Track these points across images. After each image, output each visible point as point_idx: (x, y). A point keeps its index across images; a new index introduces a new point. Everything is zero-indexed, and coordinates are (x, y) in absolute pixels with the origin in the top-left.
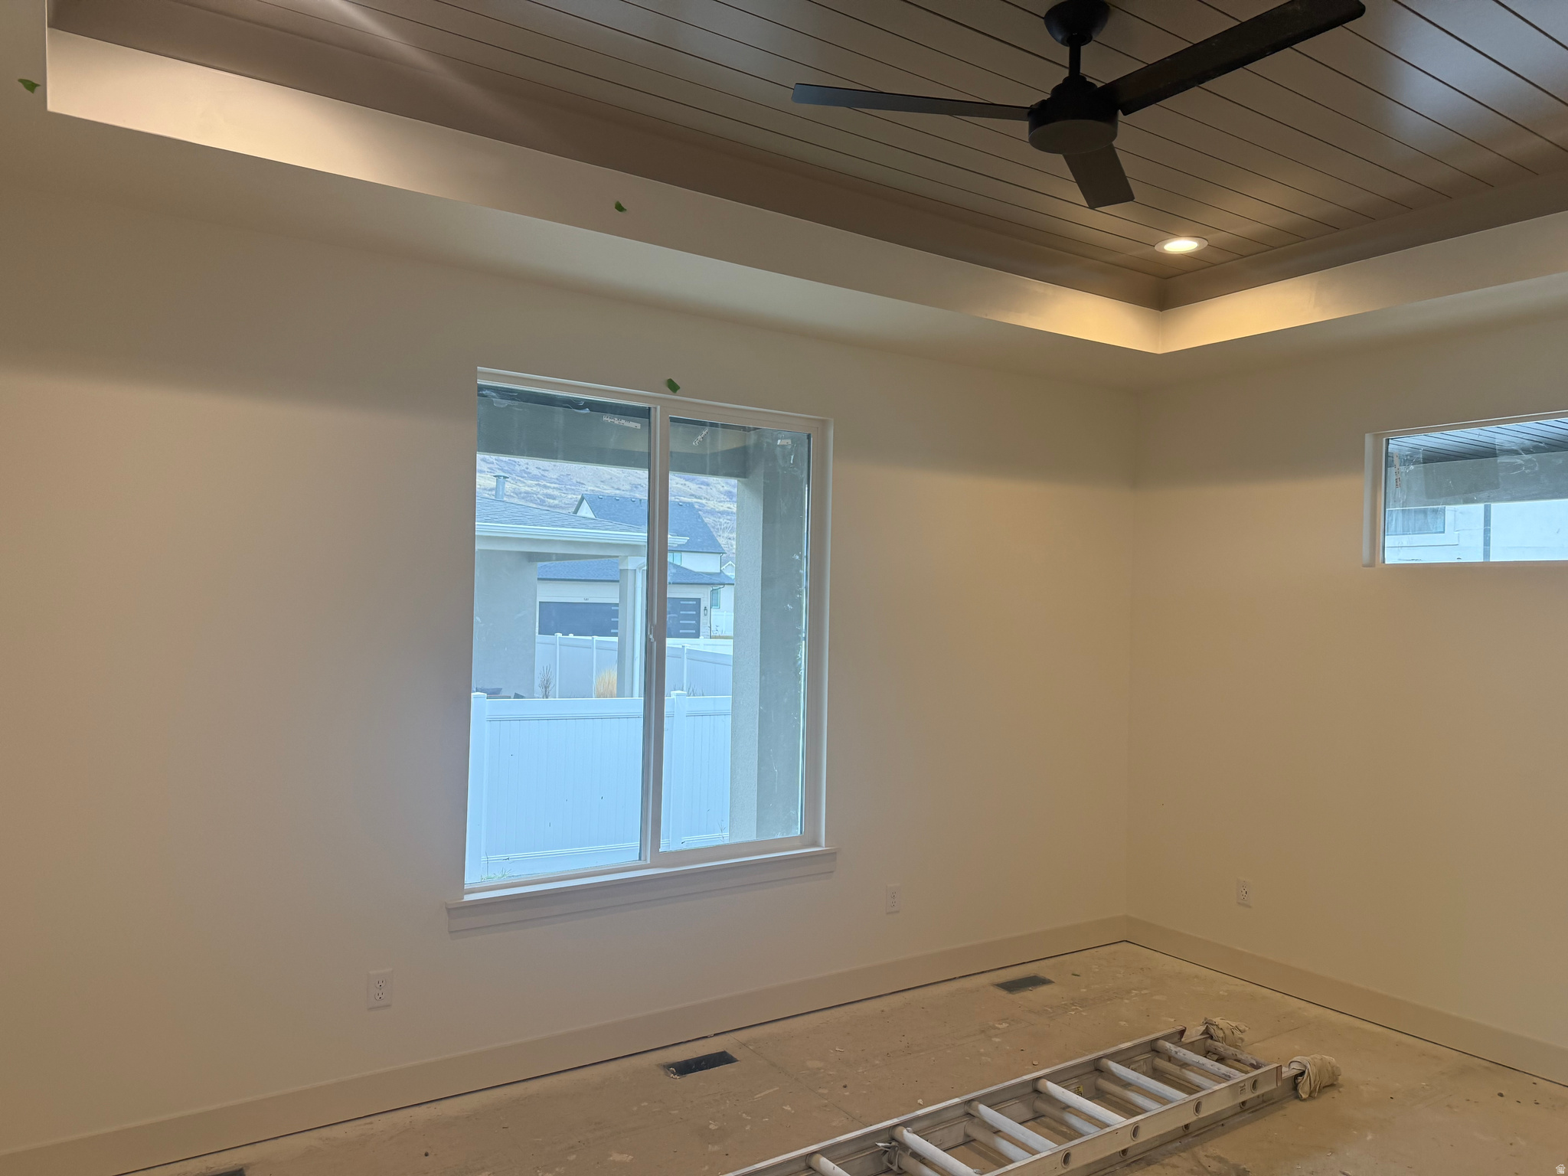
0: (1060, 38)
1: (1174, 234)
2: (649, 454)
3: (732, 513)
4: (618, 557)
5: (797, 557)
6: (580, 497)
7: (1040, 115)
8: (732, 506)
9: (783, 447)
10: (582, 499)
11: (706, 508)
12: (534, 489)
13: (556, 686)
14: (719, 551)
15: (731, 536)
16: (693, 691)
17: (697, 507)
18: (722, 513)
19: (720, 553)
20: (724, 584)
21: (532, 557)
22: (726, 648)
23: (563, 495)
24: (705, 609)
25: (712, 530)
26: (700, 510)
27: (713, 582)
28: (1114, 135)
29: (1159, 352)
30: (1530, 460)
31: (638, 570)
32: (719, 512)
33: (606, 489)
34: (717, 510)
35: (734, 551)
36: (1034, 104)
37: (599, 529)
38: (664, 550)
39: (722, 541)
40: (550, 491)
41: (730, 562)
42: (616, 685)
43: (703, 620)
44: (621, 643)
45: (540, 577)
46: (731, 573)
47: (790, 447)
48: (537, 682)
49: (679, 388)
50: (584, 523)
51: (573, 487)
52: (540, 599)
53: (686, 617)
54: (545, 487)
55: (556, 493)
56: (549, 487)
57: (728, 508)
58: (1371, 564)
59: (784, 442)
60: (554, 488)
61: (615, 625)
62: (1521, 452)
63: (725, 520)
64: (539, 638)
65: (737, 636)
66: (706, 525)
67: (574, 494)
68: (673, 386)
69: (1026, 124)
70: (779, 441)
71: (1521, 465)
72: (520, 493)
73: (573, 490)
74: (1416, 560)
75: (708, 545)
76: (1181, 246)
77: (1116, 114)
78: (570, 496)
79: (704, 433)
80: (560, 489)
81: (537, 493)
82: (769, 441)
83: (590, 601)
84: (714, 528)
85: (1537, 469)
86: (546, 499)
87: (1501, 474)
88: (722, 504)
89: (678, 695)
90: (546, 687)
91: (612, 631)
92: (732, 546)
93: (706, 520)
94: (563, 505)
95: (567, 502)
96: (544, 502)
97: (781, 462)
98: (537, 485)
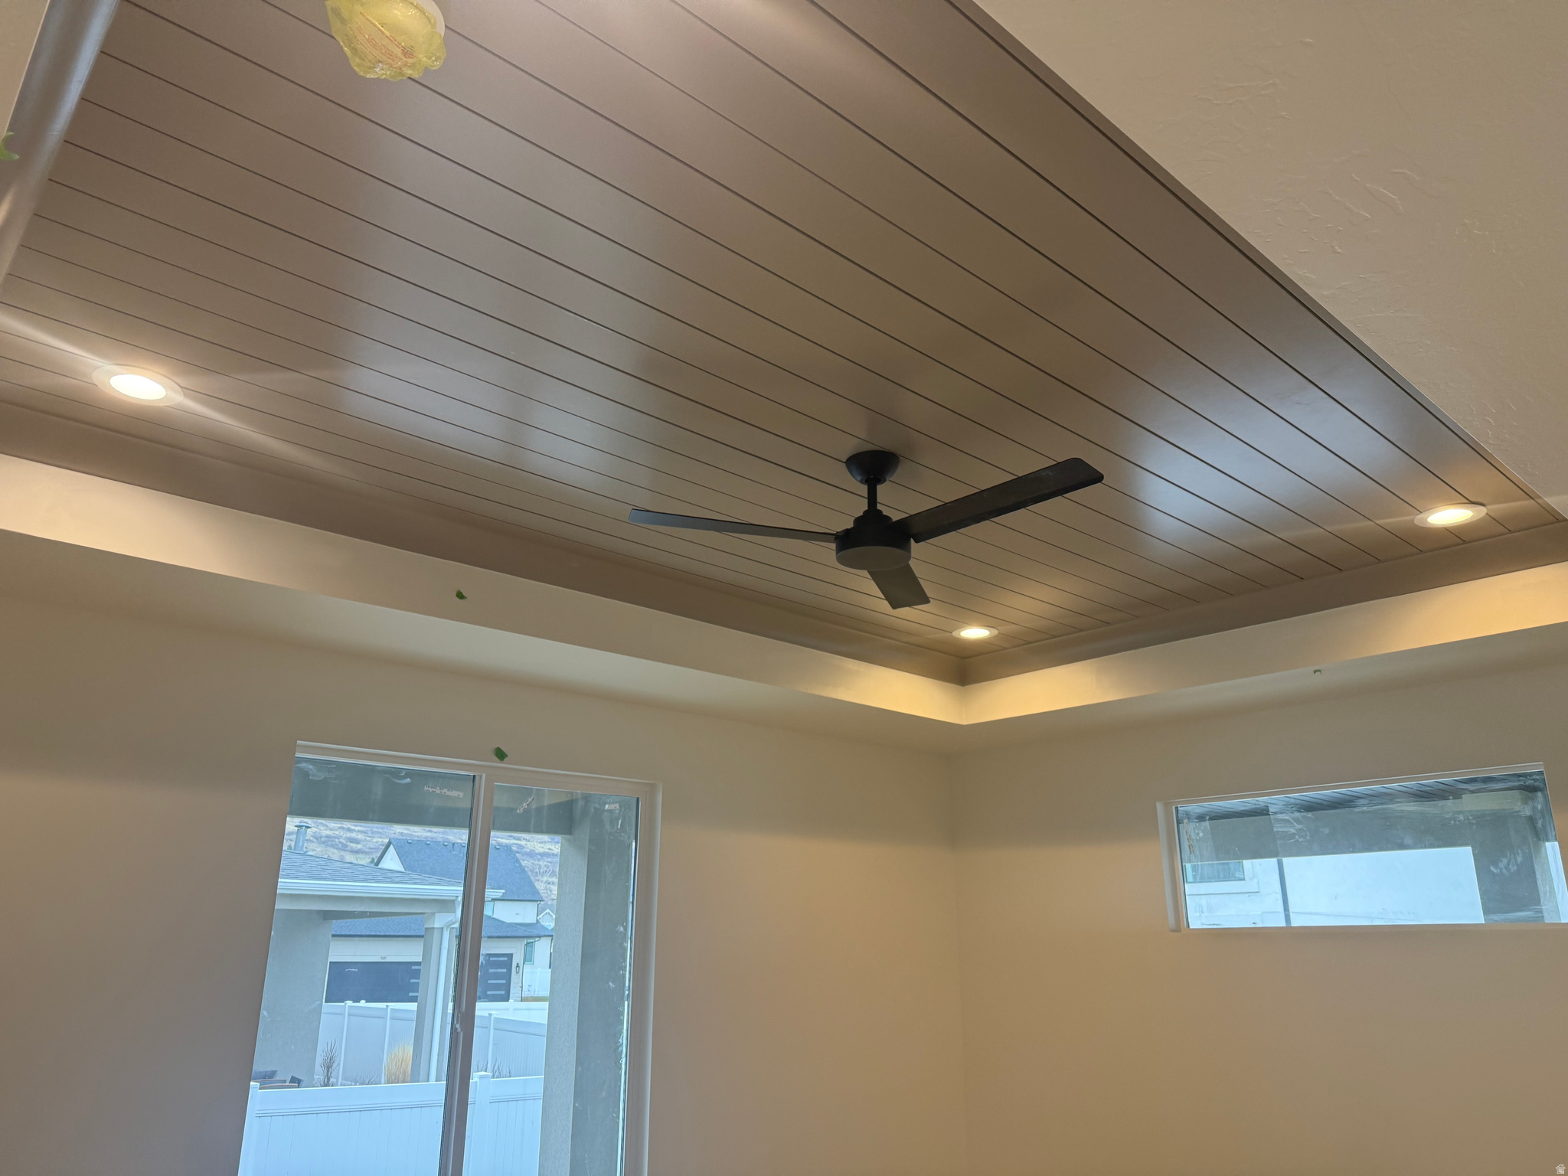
0: (859, 479)
1: (966, 623)
2: (471, 809)
3: (553, 855)
4: (424, 913)
5: (622, 929)
6: (387, 841)
7: (846, 541)
8: (553, 847)
9: (610, 811)
10: (389, 844)
11: (525, 850)
12: (337, 833)
13: (339, 1069)
14: (534, 898)
15: (550, 880)
16: (499, 1067)
17: (514, 848)
18: (543, 855)
19: (537, 901)
20: (540, 937)
21: (327, 916)
22: (539, 1013)
23: (368, 839)
24: (518, 966)
25: (530, 873)
26: (518, 852)
27: (527, 934)
28: (909, 558)
29: (964, 722)
30: (1300, 829)
31: (445, 929)
32: (539, 854)
33: (416, 832)
34: (537, 851)
35: (555, 897)
36: (839, 531)
37: (407, 883)
38: (481, 901)
39: (540, 886)
40: (354, 835)
41: (548, 911)
42: (410, 1063)
43: (515, 978)
44: (420, 1013)
45: (334, 933)
46: (549, 923)
47: (617, 812)
48: (319, 1059)
49: (507, 756)
50: (389, 876)
51: (380, 830)
52: (331, 959)
53: (497, 976)
54: (349, 830)
55: (360, 836)
56: (354, 830)
57: (549, 849)
58: (1177, 930)
59: (612, 807)
60: (359, 831)
61: (415, 988)
62: (1292, 821)
63: (545, 863)
64: (327, 1007)
65: (551, 999)
66: (523, 870)
67: (381, 838)
68: (500, 755)
69: (833, 546)
70: (607, 806)
71: (1294, 834)
72: (321, 837)
73: (380, 833)
74: (1217, 925)
75: (526, 894)
76: (974, 633)
77: (908, 542)
78: (375, 840)
79: (530, 800)
80: (365, 832)
81: (339, 837)
82: (597, 806)
83: (388, 960)
84: (532, 871)
85: (1308, 838)
86: (349, 844)
87: (1279, 842)
88: (542, 845)
89: (481, 1077)
90: (328, 1066)
91: (410, 994)
92: (551, 891)
93: (524, 863)
94: (367, 850)
95: (372, 846)
96: (346, 846)
97: (608, 827)
98: (340, 828)
